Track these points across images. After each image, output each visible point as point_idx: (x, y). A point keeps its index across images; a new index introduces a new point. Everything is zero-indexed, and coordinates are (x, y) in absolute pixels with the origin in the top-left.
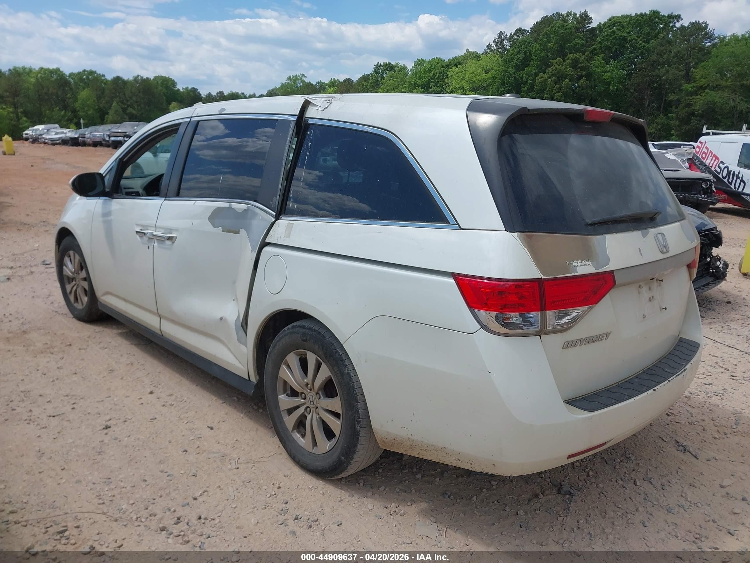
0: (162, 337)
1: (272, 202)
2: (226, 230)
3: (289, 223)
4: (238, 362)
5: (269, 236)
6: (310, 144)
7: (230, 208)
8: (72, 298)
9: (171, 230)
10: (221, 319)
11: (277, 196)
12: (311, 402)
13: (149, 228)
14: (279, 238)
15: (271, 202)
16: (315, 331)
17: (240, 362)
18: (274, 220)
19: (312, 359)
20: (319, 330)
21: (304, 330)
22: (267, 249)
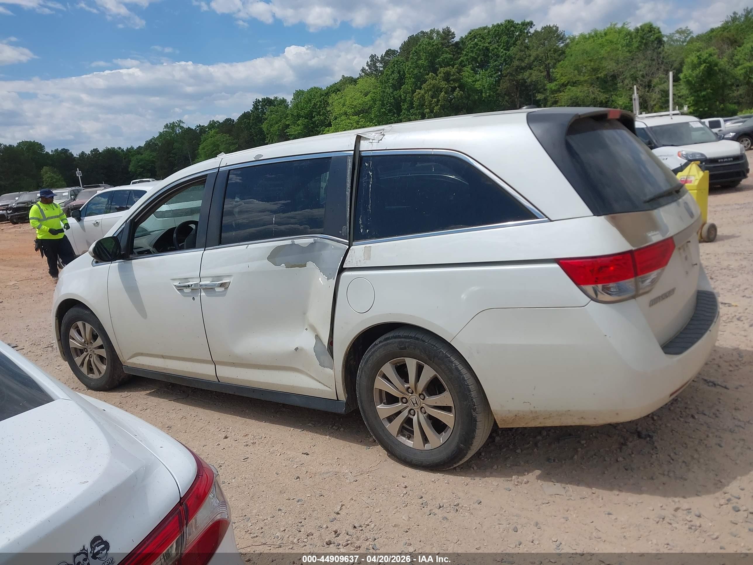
0: (219, 383)
1: (342, 231)
2: (289, 266)
3: (365, 247)
4: (323, 386)
5: (346, 262)
6: (371, 174)
7: (293, 244)
8: (84, 370)
9: (219, 277)
10: (297, 349)
11: (346, 225)
12: (414, 404)
13: (190, 280)
14: (358, 262)
15: (340, 232)
16: (411, 338)
17: (325, 385)
18: (348, 247)
19: (411, 364)
20: (416, 336)
21: (400, 340)
22: (345, 274)
